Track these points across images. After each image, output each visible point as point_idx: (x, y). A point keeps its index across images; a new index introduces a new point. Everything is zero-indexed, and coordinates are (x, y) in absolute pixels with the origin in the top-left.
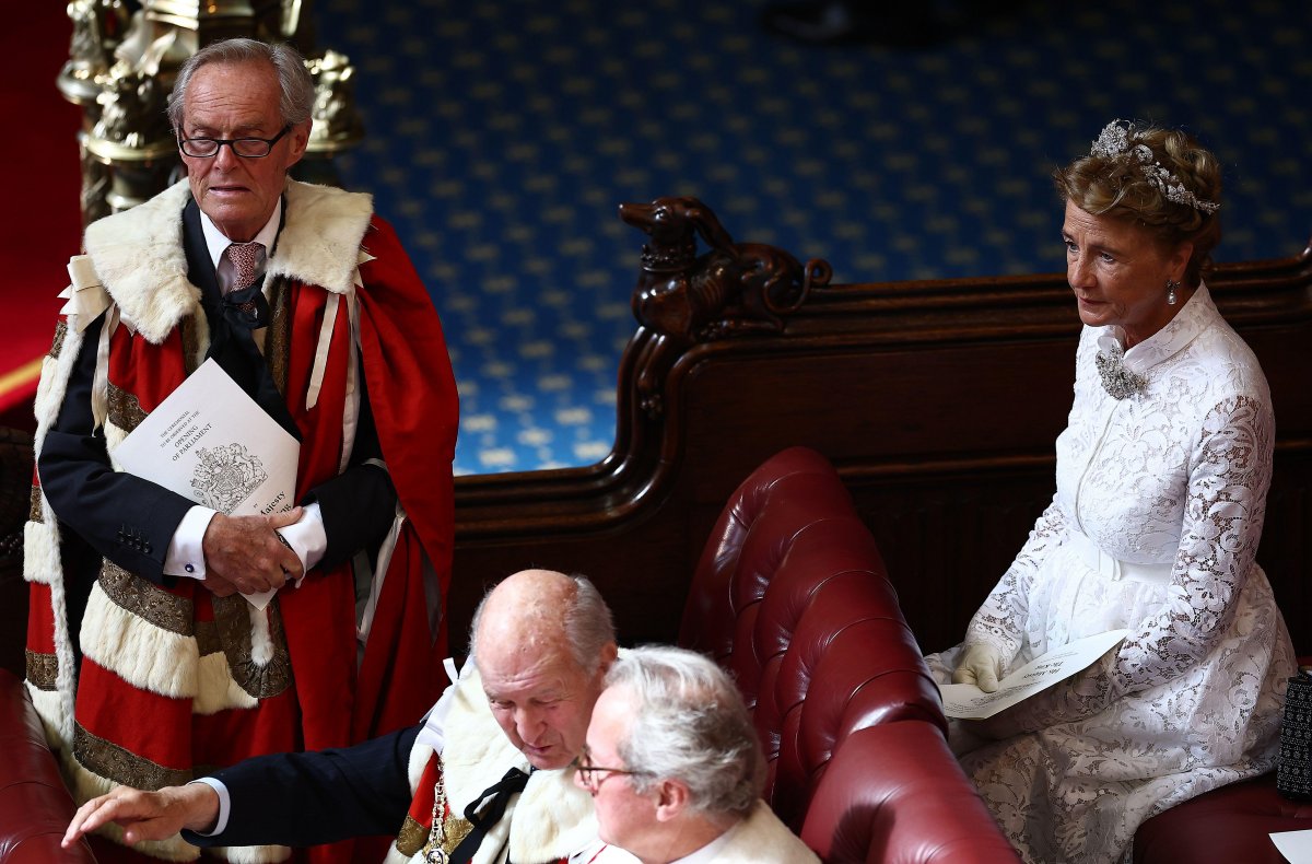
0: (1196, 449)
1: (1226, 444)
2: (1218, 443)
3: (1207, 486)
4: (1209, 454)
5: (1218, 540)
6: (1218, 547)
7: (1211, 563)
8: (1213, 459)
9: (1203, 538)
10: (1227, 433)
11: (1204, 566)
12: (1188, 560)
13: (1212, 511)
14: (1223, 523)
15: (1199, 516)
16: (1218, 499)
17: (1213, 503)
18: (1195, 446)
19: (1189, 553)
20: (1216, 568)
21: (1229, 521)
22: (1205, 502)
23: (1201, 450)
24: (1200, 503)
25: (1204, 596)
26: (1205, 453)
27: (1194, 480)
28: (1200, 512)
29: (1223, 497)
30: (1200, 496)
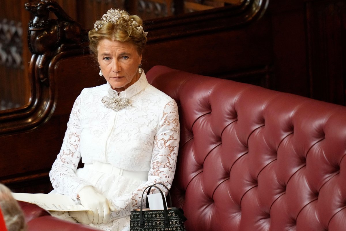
0: (161, 121)
1: (173, 117)
2: (170, 117)
3: (165, 134)
4: (167, 122)
5: (169, 155)
6: (170, 158)
7: (168, 164)
8: (168, 124)
9: (165, 155)
10: (173, 113)
11: (165, 166)
12: (159, 165)
13: (167, 144)
14: (171, 149)
15: (162, 147)
16: (170, 139)
17: (168, 141)
18: (160, 119)
19: (160, 162)
20: (170, 166)
21: (173, 148)
22: (165, 141)
23: (163, 120)
24: (163, 142)
25: (166, 177)
26: (165, 122)
27: (159, 133)
28: (163, 145)
29: (171, 138)
30: (163, 139)
